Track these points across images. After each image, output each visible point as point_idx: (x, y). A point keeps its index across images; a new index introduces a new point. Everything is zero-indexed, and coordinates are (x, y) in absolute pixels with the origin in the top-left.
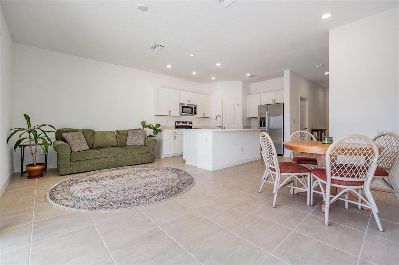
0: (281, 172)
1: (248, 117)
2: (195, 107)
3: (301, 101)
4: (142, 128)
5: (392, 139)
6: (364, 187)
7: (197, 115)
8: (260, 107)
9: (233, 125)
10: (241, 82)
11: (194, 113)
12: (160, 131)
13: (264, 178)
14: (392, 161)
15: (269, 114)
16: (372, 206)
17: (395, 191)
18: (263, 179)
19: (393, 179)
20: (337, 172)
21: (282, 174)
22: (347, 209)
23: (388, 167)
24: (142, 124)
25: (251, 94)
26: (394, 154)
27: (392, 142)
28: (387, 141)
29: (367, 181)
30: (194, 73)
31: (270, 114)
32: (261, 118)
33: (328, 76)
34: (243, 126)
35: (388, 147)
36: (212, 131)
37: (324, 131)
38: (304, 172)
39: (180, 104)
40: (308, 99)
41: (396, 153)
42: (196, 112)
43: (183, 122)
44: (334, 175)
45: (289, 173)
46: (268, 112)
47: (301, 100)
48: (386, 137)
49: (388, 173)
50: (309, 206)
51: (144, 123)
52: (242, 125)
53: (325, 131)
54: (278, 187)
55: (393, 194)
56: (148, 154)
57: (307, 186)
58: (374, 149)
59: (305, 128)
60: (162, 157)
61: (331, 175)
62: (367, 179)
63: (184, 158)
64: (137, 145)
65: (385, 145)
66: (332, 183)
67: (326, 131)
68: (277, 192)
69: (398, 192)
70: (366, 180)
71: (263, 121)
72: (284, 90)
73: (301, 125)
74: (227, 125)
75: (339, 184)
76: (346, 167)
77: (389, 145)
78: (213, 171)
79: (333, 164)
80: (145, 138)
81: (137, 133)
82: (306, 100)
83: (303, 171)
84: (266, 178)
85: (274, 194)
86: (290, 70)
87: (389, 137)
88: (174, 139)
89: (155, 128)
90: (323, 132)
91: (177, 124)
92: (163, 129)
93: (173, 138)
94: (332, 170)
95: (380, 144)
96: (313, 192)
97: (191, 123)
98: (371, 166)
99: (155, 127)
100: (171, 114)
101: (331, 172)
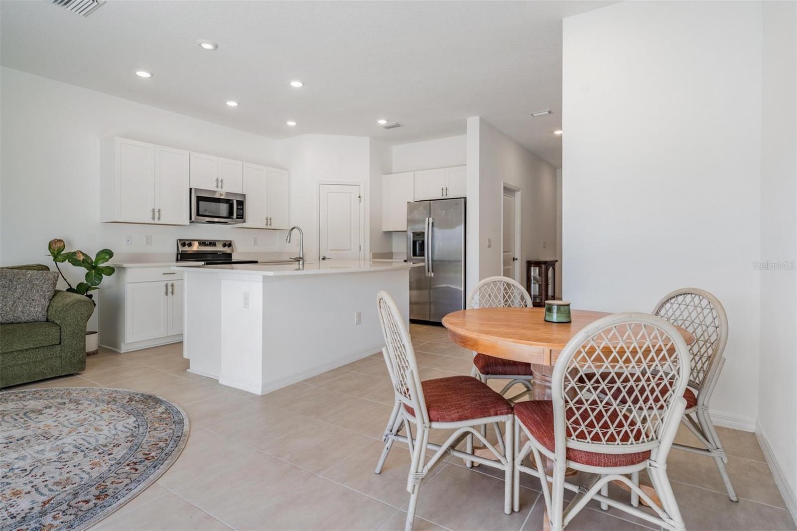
0: (431, 421)
1: (385, 230)
2: (240, 199)
3: (504, 195)
4: (49, 261)
5: (703, 307)
6: (653, 464)
7: (245, 222)
8: (413, 207)
9: (348, 250)
10: (367, 140)
11: (237, 218)
12: (110, 271)
13: (391, 431)
14: (704, 364)
15: (432, 223)
16: (672, 523)
17: (713, 446)
18: (387, 432)
19: (708, 413)
20: (583, 427)
21: (435, 425)
22: (605, 511)
23: (695, 379)
24: (50, 248)
25: (393, 172)
26: (708, 345)
27: (703, 314)
28: (691, 308)
29: (659, 446)
30: (232, 104)
31: (435, 224)
32: (413, 233)
33: (560, 138)
34: (371, 254)
35: (694, 327)
36: (261, 277)
37: (553, 264)
38: (496, 414)
39: (191, 189)
40: (520, 189)
41: (712, 344)
42: (243, 215)
43: (202, 243)
44: (574, 436)
45: (454, 421)
46: (431, 219)
47: (504, 192)
48: (689, 297)
49: (696, 396)
50: (510, 514)
51: (59, 245)
52: (370, 252)
53: (555, 264)
54: (420, 470)
55: (707, 453)
56: (58, 348)
57: (505, 456)
58: (679, 354)
59: (514, 258)
60: (124, 349)
61: (567, 436)
62: (660, 443)
63: (186, 356)
64: (19, 320)
65: (686, 320)
66: (568, 458)
67: (557, 264)
68: (417, 487)
69: (718, 448)
70: (658, 444)
71: (418, 241)
72: (466, 165)
73: (504, 252)
74: (330, 250)
75: (587, 463)
76: (607, 411)
77: (697, 321)
78: (263, 394)
79: (571, 404)
80: (53, 297)
81: (22, 280)
82: (516, 193)
83: (492, 411)
84: (394, 431)
85: (410, 494)
86: (481, 119)
87: (697, 299)
88: (167, 293)
89: (92, 262)
90: (551, 268)
91: (181, 249)
92: (125, 265)
93: (163, 290)
94: (568, 420)
95: (677, 317)
96: (520, 472)
97: (229, 244)
98: (671, 403)
99: (94, 260)
100: (159, 219)
101: (568, 427)
